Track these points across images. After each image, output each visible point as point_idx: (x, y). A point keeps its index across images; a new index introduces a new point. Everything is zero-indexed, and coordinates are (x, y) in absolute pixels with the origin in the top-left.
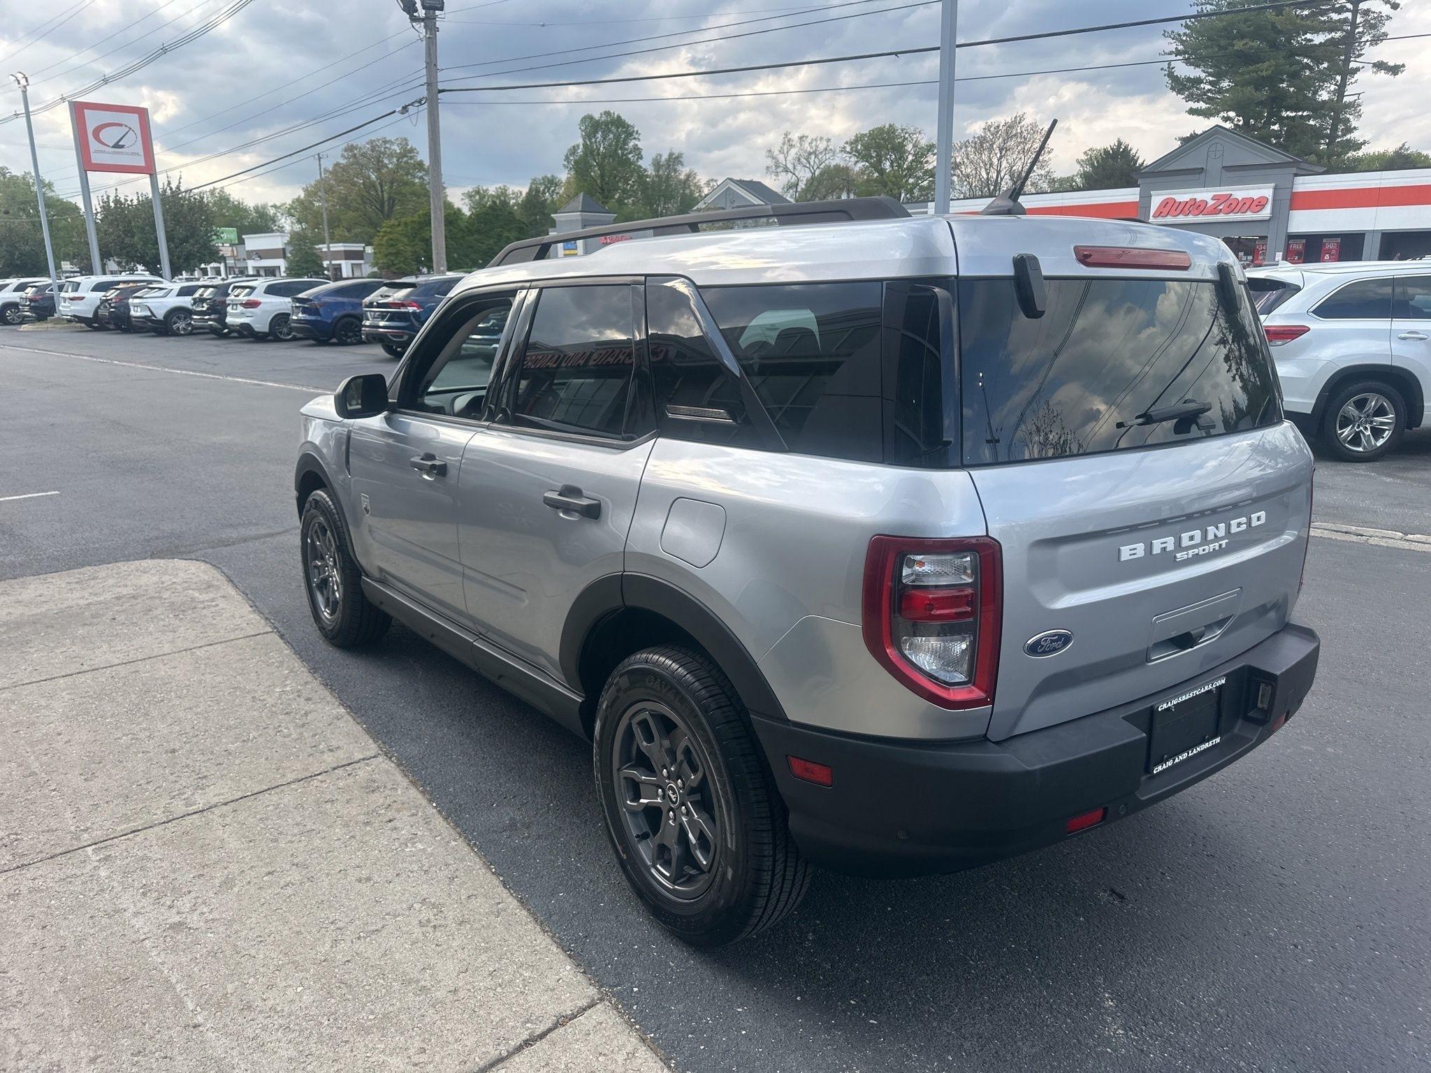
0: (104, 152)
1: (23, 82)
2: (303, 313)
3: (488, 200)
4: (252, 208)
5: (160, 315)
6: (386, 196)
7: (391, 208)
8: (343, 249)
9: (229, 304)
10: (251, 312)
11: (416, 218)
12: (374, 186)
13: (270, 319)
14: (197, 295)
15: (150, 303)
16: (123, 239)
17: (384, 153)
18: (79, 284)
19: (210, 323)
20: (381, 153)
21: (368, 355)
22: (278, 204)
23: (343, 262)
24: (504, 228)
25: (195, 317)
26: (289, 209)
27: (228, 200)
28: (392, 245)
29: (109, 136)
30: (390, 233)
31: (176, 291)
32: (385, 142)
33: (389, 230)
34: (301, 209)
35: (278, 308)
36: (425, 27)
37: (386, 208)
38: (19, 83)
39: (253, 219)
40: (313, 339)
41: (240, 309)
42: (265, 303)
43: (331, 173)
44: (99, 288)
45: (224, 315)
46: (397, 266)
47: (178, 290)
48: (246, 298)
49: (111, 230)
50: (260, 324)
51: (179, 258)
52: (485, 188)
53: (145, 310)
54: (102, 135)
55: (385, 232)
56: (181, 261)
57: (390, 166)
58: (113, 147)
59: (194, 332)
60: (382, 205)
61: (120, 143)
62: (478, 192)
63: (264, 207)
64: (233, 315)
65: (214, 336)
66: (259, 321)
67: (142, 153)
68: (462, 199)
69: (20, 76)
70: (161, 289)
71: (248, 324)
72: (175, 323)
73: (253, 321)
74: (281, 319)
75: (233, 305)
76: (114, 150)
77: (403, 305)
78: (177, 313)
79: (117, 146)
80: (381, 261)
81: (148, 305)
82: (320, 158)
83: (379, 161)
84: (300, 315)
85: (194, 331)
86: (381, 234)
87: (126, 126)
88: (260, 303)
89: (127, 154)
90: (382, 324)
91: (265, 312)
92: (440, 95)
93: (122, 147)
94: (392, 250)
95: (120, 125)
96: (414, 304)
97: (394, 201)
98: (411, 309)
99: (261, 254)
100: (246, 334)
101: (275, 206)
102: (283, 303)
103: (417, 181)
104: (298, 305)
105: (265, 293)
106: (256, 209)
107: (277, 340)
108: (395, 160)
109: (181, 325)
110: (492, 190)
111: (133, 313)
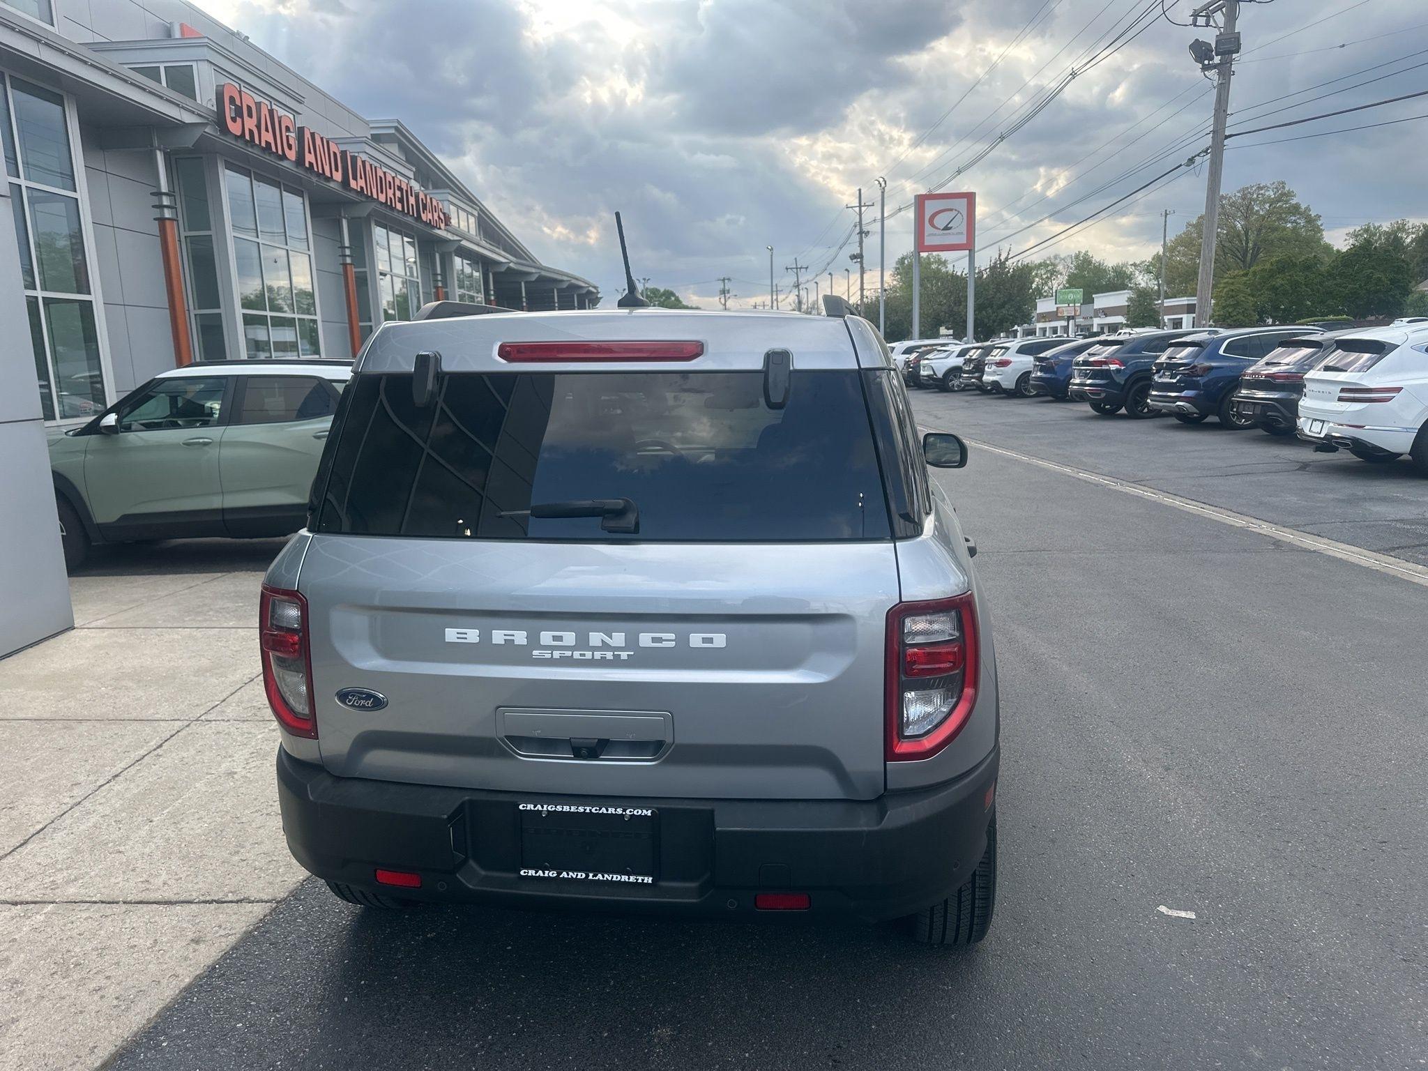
0: (935, 235)
1: (883, 185)
2: (1041, 371)
3: (1380, 238)
4: (1110, 269)
5: (940, 375)
6: (1250, 245)
7: (1255, 256)
8: (1186, 303)
9: (987, 364)
10: (1002, 371)
11: (1268, 266)
12: (1238, 236)
13: (1017, 377)
14: (967, 357)
15: (935, 364)
16: (953, 308)
17: (1255, 200)
18: (893, 348)
19: (973, 380)
20: (1251, 199)
21: (1081, 411)
22: (1138, 262)
23: (1184, 316)
24: (1375, 269)
25: (965, 375)
26: (1149, 266)
27: (1090, 262)
28: (1233, 297)
29: (941, 221)
30: (1232, 284)
31: (956, 354)
32: (1260, 188)
33: (1230, 281)
34: (1157, 266)
35: (1027, 366)
36: (1219, 74)
37: (1249, 258)
38: (881, 186)
39: (1110, 278)
40: (1052, 396)
41: (994, 367)
42: (1016, 362)
43: (1194, 226)
44: (908, 351)
45: (982, 372)
46: (1235, 318)
47: (958, 352)
48: (1000, 358)
49: (945, 301)
50: (1008, 383)
51: (994, 322)
52: (1377, 224)
53: (928, 370)
54: (936, 221)
55: (1227, 283)
56: (996, 324)
57: (1261, 213)
58: (943, 230)
59: (964, 389)
60: (1245, 255)
61: (949, 226)
62: (1366, 231)
63: (1125, 265)
64: (989, 374)
65: (978, 392)
66: (1007, 378)
67: (965, 232)
68: (1346, 240)
69: (881, 180)
70: (945, 351)
71: (997, 381)
72: (951, 381)
73: (1002, 379)
74: (1025, 377)
75: (989, 364)
76: (945, 232)
77: (1105, 363)
78: (955, 371)
79: (946, 228)
80: (1217, 313)
81: (932, 365)
82: (1166, 214)
83: (1249, 208)
84: (1039, 374)
85: (967, 388)
86: (1222, 285)
87: (956, 210)
88: (1011, 362)
89: (953, 234)
90: (1089, 382)
91: (1014, 370)
92: (1226, 142)
93: (950, 228)
94: (1231, 302)
95: (951, 210)
96: (1117, 362)
97: (1259, 249)
98: (1113, 367)
99: (1106, 312)
100: (996, 391)
101: (1134, 265)
102: (1028, 361)
103: (1289, 225)
104: (1038, 363)
105: (1017, 352)
106: (1115, 270)
107: (1024, 396)
108: (1267, 206)
109: (956, 382)
110: (1386, 227)
111: (922, 373)
